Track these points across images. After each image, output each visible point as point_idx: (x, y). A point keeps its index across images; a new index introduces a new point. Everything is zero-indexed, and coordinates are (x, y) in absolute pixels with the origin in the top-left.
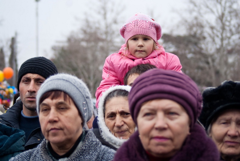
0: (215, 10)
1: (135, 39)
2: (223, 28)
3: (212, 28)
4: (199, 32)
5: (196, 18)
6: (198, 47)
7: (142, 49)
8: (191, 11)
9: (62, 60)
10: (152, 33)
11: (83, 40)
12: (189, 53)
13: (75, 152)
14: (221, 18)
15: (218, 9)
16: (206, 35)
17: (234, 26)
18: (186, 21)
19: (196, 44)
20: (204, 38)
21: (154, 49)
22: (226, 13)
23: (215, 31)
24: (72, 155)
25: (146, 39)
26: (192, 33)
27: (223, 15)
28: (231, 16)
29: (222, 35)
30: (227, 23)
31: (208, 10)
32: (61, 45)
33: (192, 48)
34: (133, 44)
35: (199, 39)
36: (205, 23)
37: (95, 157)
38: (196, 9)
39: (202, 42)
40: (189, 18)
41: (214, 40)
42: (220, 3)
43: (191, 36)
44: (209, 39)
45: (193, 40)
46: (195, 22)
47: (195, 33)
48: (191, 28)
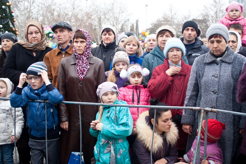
0: (214, 10)
1: (232, 11)
2: (217, 17)
3: (212, 17)
4: (207, 18)
5: (206, 13)
6: (206, 24)
7: (235, 15)
8: (204, 10)
9: (155, 28)
10: (239, 9)
11: (163, 21)
12: (203, 26)
13: (224, 55)
14: (216, 13)
15: (215, 10)
16: (210, 19)
17: (221, 16)
18: (202, 14)
19: (205, 23)
20: (209, 20)
21: (240, 16)
22: (218, 11)
23: (213, 18)
24: (223, 56)
25: (237, 11)
26: (204, 18)
27: (217, 12)
28: (220, 12)
29: (216, 20)
30: (218, 15)
31: (211, 10)
32: (155, 23)
33: (204, 24)
34: (231, 13)
35: (207, 21)
36: (209, 15)
37: (233, 57)
38: (206, 9)
39: (208, 22)
40: (204, 13)
41: (213, 21)
42: (216, 7)
43: (204, 19)
44: (211, 21)
45: (205, 21)
46: (206, 14)
47: (205, 19)
48: (204, 17)
